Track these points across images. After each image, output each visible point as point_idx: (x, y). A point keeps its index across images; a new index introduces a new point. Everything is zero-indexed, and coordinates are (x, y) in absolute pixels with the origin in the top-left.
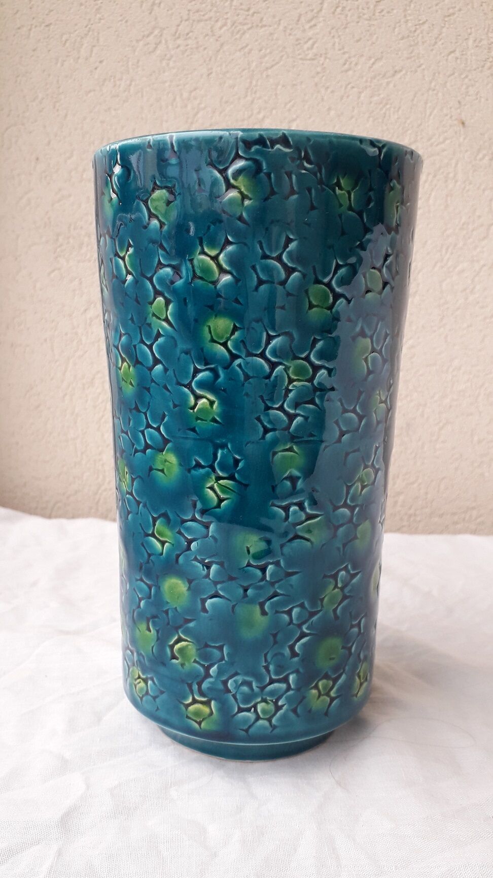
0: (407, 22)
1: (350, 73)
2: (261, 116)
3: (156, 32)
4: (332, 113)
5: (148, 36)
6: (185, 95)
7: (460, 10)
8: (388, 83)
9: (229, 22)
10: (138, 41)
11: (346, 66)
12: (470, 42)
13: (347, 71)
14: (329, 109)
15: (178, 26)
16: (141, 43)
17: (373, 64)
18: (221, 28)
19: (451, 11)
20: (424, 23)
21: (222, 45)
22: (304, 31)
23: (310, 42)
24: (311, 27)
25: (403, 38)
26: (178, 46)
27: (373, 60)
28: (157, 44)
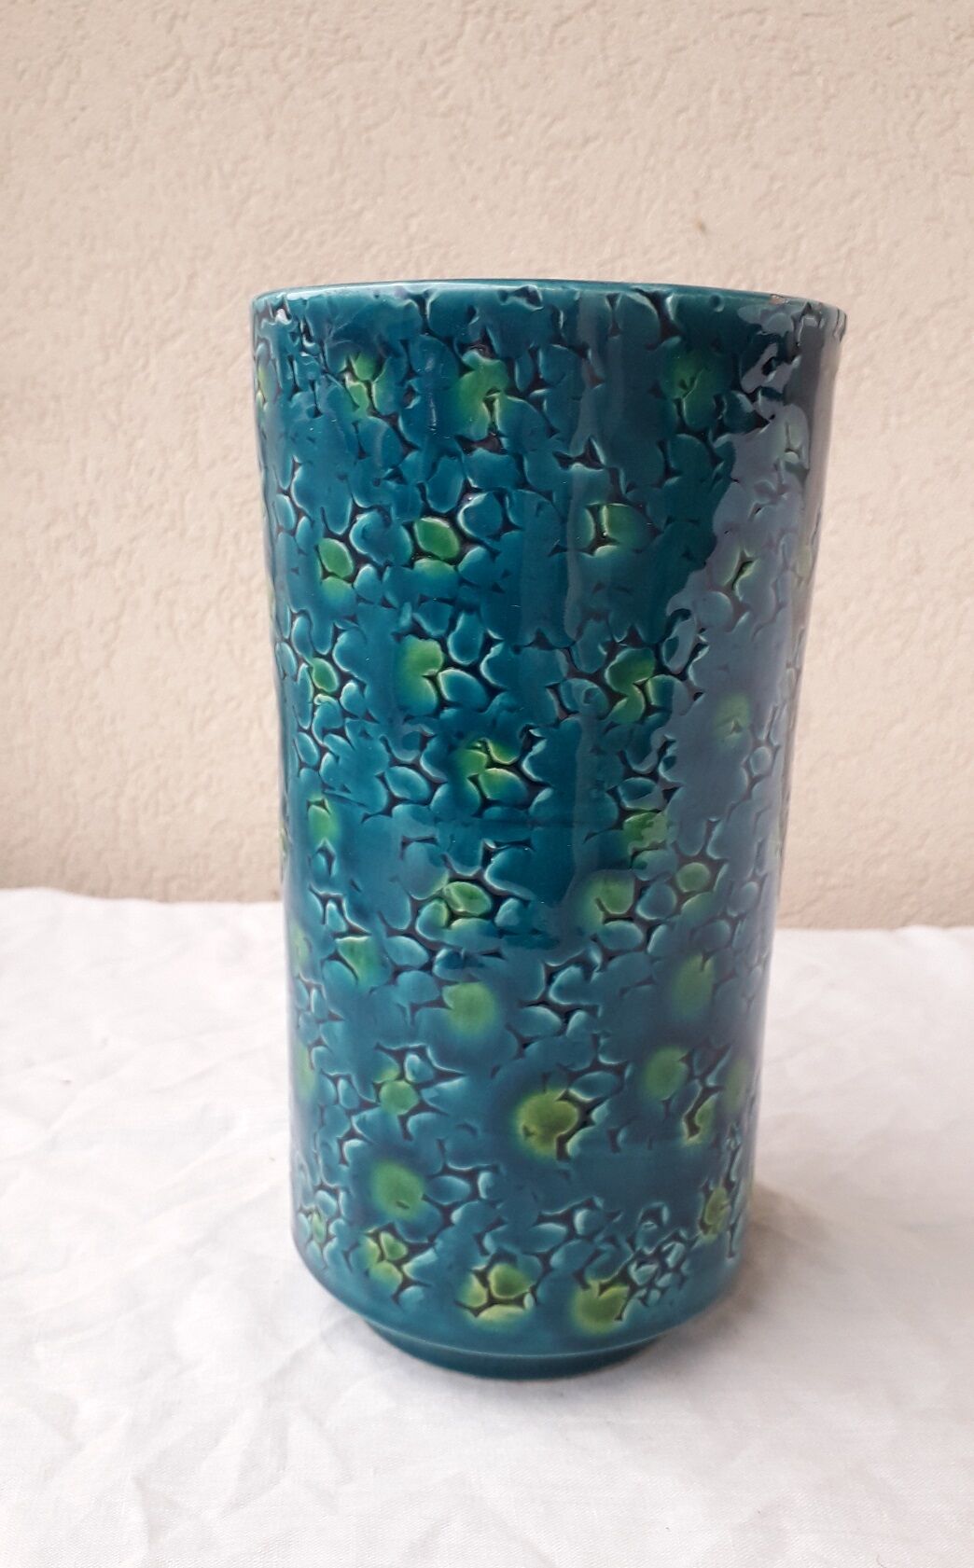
0: (606, 58)
1: (511, 139)
2: (357, 206)
3: (179, 62)
4: (480, 205)
5: (166, 67)
6: (227, 167)
7: (695, 42)
8: (575, 158)
9: (304, 51)
10: (147, 76)
11: (504, 128)
12: (714, 94)
13: (504, 136)
14: (474, 199)
15: (217, 53)
16: (153, 80)
17: (550, 126)
18: (290, 59)
19: (681, 43)
20: (635, 62)
21: (291, 88)
22: (432, 68)
23: (441, 88)
24: (443, 63)
25: (599, 85)
26: (216, 87)
27: (548, 120)
28: (179, 85)
